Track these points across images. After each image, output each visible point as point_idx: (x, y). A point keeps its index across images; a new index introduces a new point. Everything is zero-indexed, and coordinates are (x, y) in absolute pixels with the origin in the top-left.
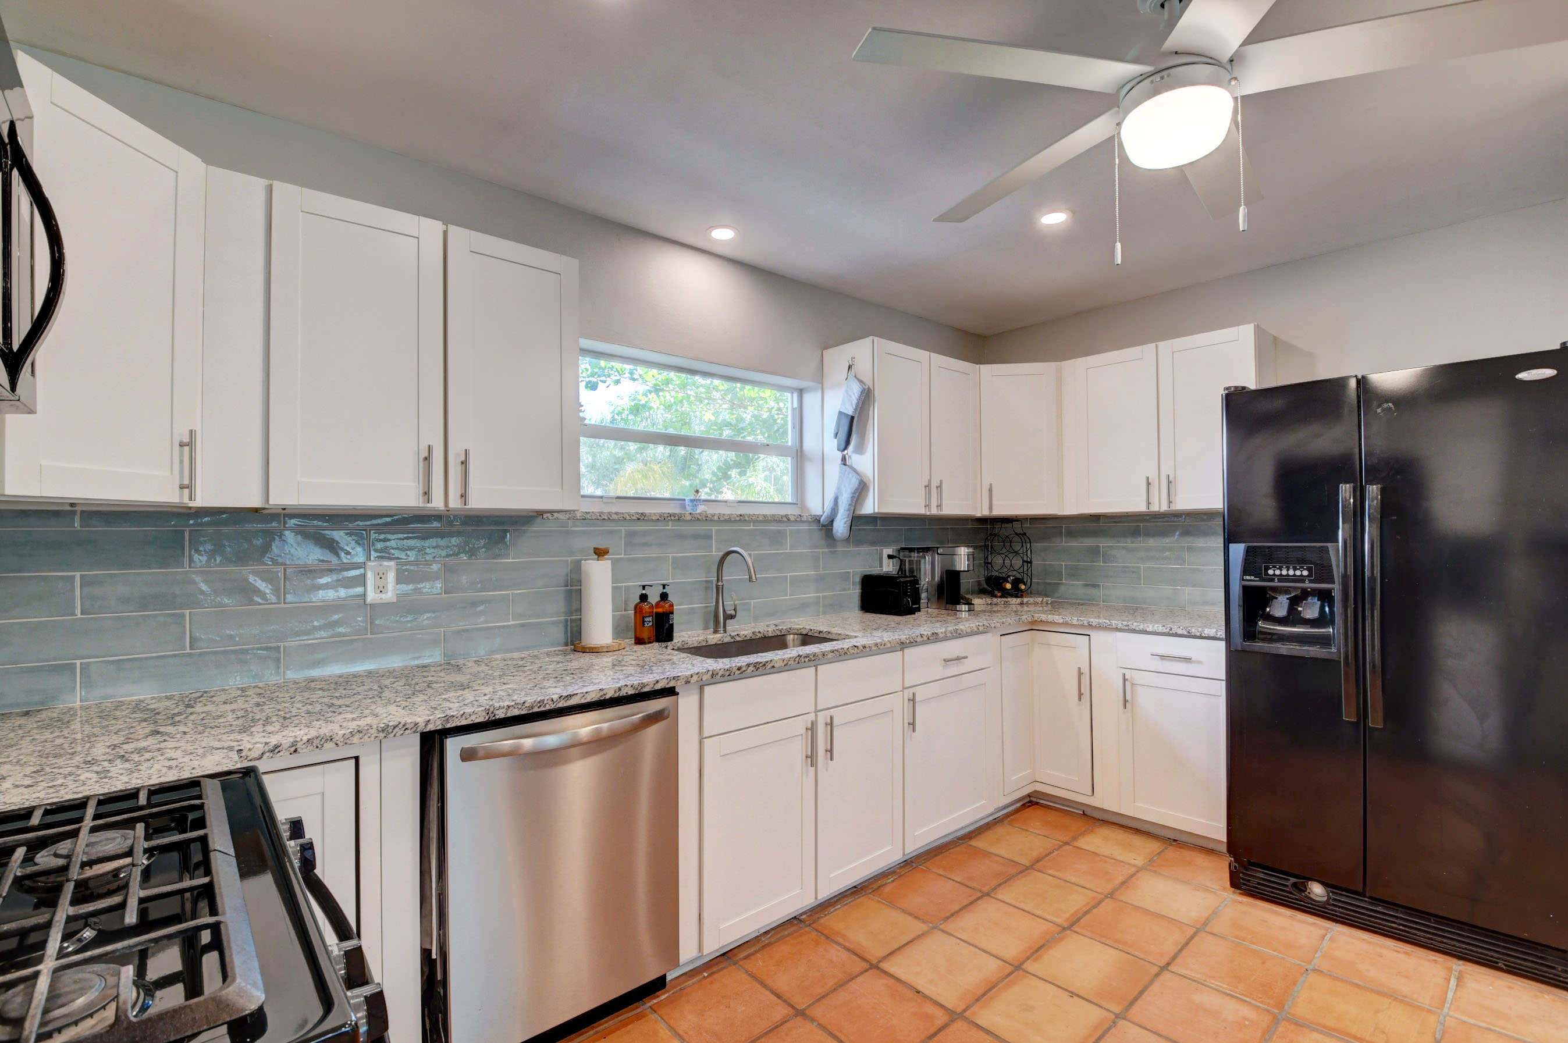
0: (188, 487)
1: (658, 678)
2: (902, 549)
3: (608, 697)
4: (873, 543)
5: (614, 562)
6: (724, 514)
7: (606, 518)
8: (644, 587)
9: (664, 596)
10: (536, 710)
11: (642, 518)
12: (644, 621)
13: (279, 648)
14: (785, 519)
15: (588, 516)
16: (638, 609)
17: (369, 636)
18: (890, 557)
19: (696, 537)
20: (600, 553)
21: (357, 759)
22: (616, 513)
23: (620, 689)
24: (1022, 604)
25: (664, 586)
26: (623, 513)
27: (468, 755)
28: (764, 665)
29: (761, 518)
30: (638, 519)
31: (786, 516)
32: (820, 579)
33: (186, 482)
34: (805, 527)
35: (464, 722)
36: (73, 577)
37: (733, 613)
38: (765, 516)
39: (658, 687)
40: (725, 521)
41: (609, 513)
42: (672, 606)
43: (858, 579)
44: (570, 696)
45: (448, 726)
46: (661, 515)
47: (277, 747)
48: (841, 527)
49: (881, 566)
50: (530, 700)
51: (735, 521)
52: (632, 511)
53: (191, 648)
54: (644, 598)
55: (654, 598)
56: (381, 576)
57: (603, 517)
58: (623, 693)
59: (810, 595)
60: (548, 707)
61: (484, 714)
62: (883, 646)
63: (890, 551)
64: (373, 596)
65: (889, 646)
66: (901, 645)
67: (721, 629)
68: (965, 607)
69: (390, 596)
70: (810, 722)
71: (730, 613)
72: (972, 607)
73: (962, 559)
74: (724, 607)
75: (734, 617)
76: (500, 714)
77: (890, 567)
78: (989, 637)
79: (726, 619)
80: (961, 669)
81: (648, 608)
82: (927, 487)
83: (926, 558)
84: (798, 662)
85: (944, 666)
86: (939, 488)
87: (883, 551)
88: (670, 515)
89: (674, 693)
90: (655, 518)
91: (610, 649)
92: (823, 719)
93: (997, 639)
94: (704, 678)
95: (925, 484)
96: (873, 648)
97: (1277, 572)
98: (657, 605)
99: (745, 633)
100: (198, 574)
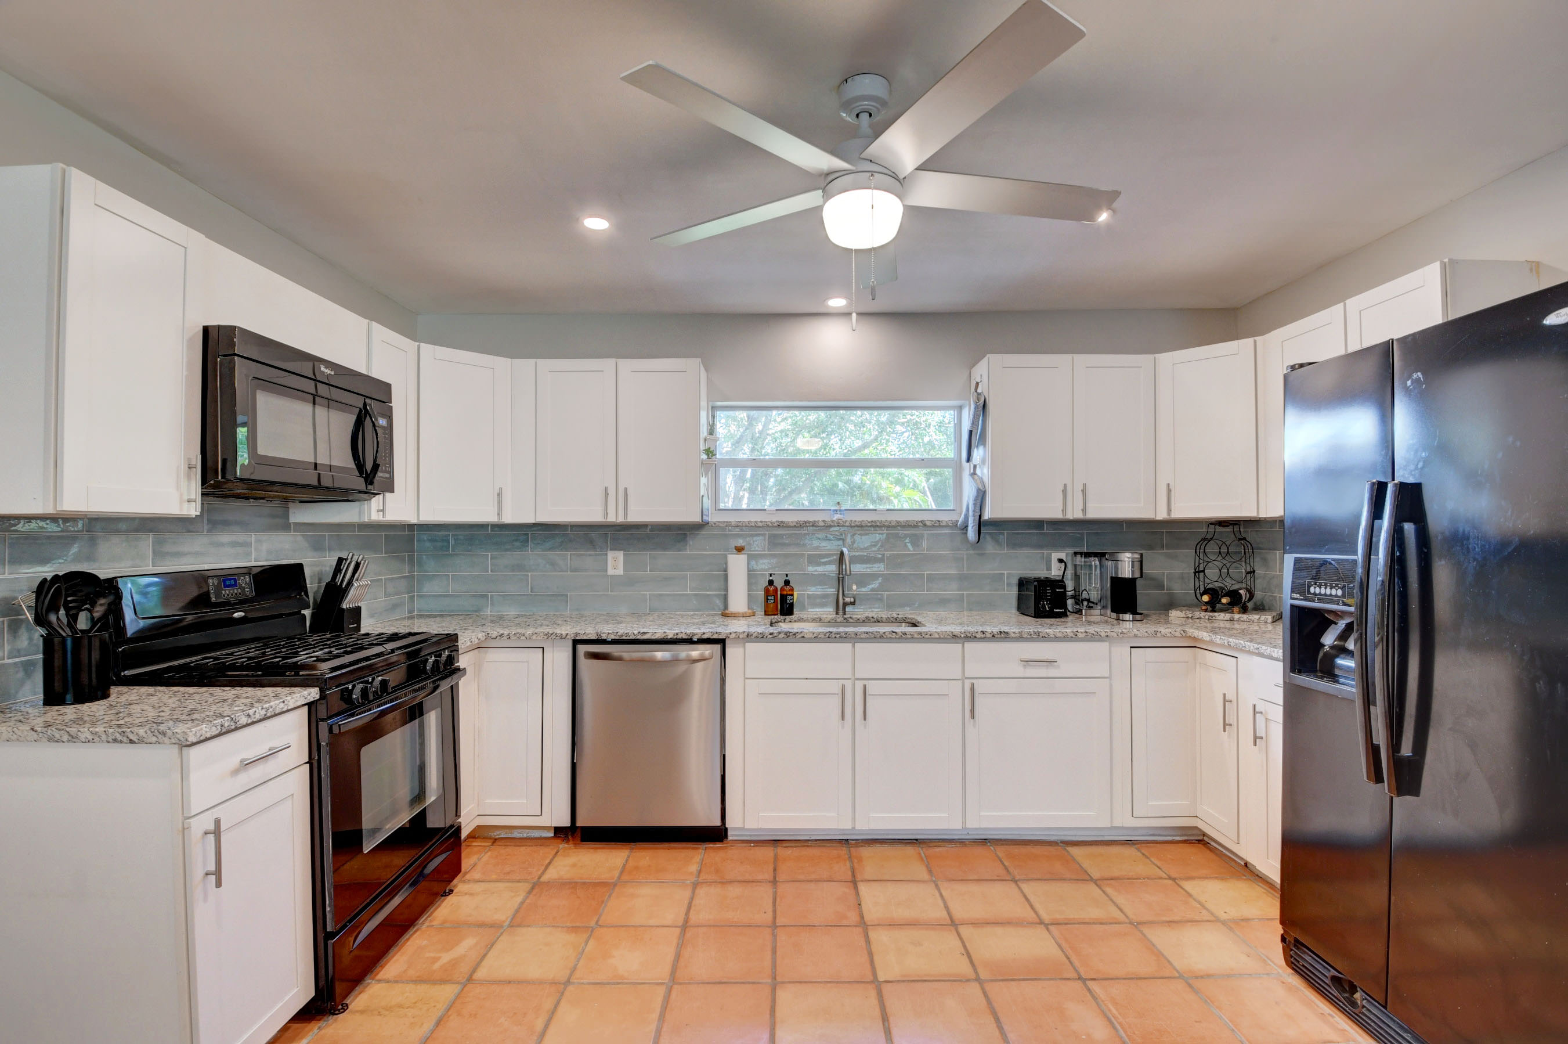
1: (705, 631)
2: (1076, 554)
3: (669, 637)
4: (1040, 546)
5: (750, 557)
6: (855, 521)
7: (753, 525)
8: (771, 575)
9: (787, 583)
10: (624, 638)
11: (781, 525)
12: (767, 599)
13: (567, 596)
14: (921, 524)
15: (740, 524)
16: (767, 591)
17: (609, 593)
18: (1061, 561)
20: (740, 550)
21: (543, 648)
22: (761, 522)
23: (677, 634)
24: (1232, 620)
25: (787, 575)
26: (766, 522)
27: (589, 656)
28: (795, 634)
29: (893, 524)
30: (779, 526)
31: (921, 522)
32: (962, 578)
34: (946, 531)
35: (585, 638)
37: (852, 600)
38: (898, 522)
39: (705, 637)
40: (856, 526)
41: (756, 522)
42: (792, 590)
43: (1015, 581)
44: (645, 633)
45: (577, 638)
47: (502, 634)
48: (972, 533)
49: (1049, 569)
50: (621, 632)
52: (775, 519)
53: (531, 592)
54: (771, 582)
55: (779, 583)
56: (615, 560)
57: (751, 525)
58: (679, 637)
60: (631, 638)
61: (595, 635)
62: (928, 636)
63: (1062, 555)
64: (611, 571)
65: (937, 636)
66: (954, 638)
67: (841, 613)
68: (1128, 617)
69: (620, 571)
70: (843, 687)
71: (848, 600)
72: (1138, 617)
73: (1126, 565)
74: (843, 595)
75: (853, 603)
76: (604, 637)
77: (1055, 572)
78: (1104, 646)
79: (845, 605)
80: (1052, 672)
81: (774, 590)
82: (1064, 492)
83: (1095, 562)
84: (829, 637)
85: (1025, 666)
86: (1084, 491)
87: (1053, 554)
88: (806, 522)
89: (722, 642)
90: (792, 525)
91: (744, 616)
92: (859, 685)
93: (1121, 651)
94: (741, 636)
95: (1062, 488)
96: (916, 636)
97: (1317, 590)
98: (782, 589)
99: (859, 617)
100: (530, 555)
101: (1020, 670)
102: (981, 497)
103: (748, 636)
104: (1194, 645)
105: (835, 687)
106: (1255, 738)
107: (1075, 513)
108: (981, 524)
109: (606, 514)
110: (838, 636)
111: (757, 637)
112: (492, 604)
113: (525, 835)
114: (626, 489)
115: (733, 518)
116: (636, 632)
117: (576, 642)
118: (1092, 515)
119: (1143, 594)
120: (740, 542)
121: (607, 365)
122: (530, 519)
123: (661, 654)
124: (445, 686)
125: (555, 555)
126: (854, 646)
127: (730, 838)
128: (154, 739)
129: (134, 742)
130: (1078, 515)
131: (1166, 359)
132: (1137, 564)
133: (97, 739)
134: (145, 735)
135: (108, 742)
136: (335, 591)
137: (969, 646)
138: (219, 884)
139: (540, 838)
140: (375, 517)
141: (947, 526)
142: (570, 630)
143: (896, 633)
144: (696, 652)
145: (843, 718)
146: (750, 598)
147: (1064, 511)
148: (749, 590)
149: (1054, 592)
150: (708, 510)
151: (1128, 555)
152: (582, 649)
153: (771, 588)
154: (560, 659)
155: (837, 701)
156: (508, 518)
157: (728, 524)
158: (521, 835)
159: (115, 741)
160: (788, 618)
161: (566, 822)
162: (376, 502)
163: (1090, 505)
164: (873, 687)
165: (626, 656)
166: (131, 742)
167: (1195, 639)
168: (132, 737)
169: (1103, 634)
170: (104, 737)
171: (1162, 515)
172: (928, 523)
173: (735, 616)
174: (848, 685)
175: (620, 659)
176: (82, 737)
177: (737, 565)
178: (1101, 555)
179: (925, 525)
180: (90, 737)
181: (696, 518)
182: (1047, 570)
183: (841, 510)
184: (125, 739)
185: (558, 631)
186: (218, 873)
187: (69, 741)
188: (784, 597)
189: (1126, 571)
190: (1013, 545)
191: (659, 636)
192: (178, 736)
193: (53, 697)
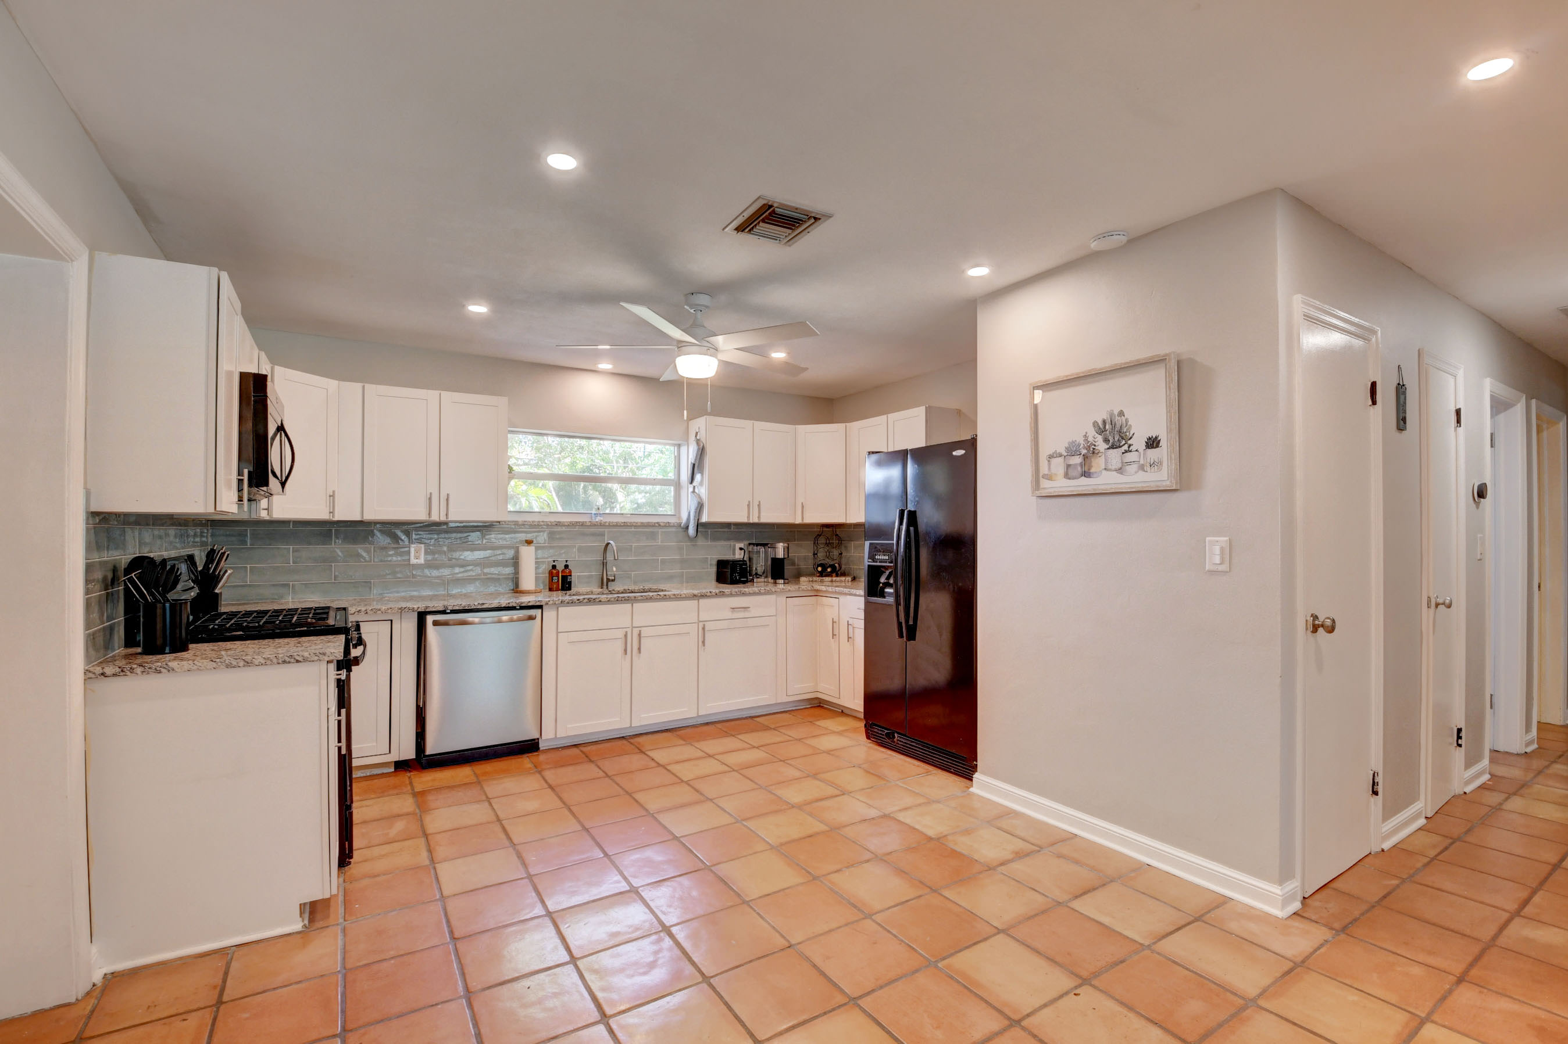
0: (332, 513)
1: (530, 600)
2: (750, 544)
3: (503, 606)
4: (729, 539)
5: (537, 548)
6: (612, 522)
8: (554, 561)
9: (566, 566)
10: (466, 608)
11: (558, 524)
12: (552, 579)
13: (371, 582)
14: (657, 525)
15: (526, 523)
16: (551, 574)
17: (411, 579)
18: (741, 549)
19: (593, 534)
20: (529, 542)
21: (391, 621)
22: (543, 522)
23: (509, 603)
24: (832, 581)
25: (567, 561)
26: (547, 522)
27: (436, 623)
29: (639, 524)
30: (556, 525)
31: (657, 523)
32: (682, 561)
33: (332, 511)
34: (674, 530)
35: (434, 610)
36: (290, 548)
37: (613, 578)
38: (642, 523)
39: (530, 604)
40: (614, 526)
41: (538, 522)
42: (570, 572)
43: (715, 562)
44: (483, 604)
45: (427, 610)
46: (570, 522)
47: (360, 610)
48: (692, 531)
49: (734, 554)
50: (464, 604)
51: (621, 526)
52: (553, 520)
53: (335, 580)
54: (554, 567)
55: (560, 567)
56: (417, 552)
57: (535, 524)
58: (511, 605)
59: (676, 570)
60: (472, 608)
61: (443, 607)
62: (679, 596)
63: (742, 545)
64: (413, 561)
65: (684, 596)
66: (695, 597)
67: (605, 587)
68: (781, 581)
69: (421, 561)
70: (626, 632)
71: (610, 578)
72: (786, 581)
73: (780, 550)
74: (607, 574)
75: (614, 580)
76: (450, 608)
77: (739, 555)
78: (773, 597)
80: (747, 615)
81: (556, 572)
82: (749, 506)
83: (762, 549)
84: (617, 600)
85: (732, 612)
86: (759, 506)
87: (737, 545)
88: (577, 522)
89: (540, 607)
90: (566, 524)
91: (535, 592)
92: (636, 632)
93: (782, 600)
94: (557, 603)
95: (747, 503)
96: (672, 597)
97: (879, 557)
98: (562, 571)
99: (619, 589)
100: (338, 548)
101: (729, 614)
102: (700, 507)
103: (562, 602)
104: (817, 593)
105: (620, 634)
106: (849, 638)
107: (754, 519)
108: (699, 525)
109: (430, 514)
110: (623, 599)
111: (568, 603)
112: (294, 592)
113: (368, 774)
116: (476, 604)
117: (421, 614)
118: (763, 520)
119: (788, 569)
120: (529, 537)
121: (432, 395)
122: (359, 518)
126: (632, 606)
127: (541, 749)
128: (317, 658)
129: (300, 662)
130: (756, 520)
131: (802, 428)
132: (786, 549)
133: (269, 662)
134: (308, 656)
135: (279, 663)
137: (702, 601)
139: (383, 774)
141: (674, 526)
142: (420, 604)
143: (660, 595)
145: (625, 654)
146: (537, 579)
147: (748, 517)
148: (536, 573)
149: (741, 568)
151: (781, 544)
152: (428, 619)
153: (555, 572)
154: (406, 629)
155: (621, 643)
156: (337, 516)
157: (515, 523)
158: (365, 775)
159: (284, 662)
160: (568, 592)
161: (411, 755)
163: (763, 514)
164: (645, 632)
166: (298, 661)
167: (817, 591)
168: (298, 658)
169: (773, 590)
170: (275, 660)
171: (798, 521)
172: (662, 524)
173: (522, 592)
174: (629, 631)
176: (256, 662)
177: (528, 556)
178: (764, 545)
179: (660, 525)
180: (263, 661)
182: (733, 555)
183: (600, 514)
184: (292, 660)
185: (405, 607)
187: (244, 666)
188: (564, 578)
189: (780, 554)
190: (715, 538)
192: (335, 655)
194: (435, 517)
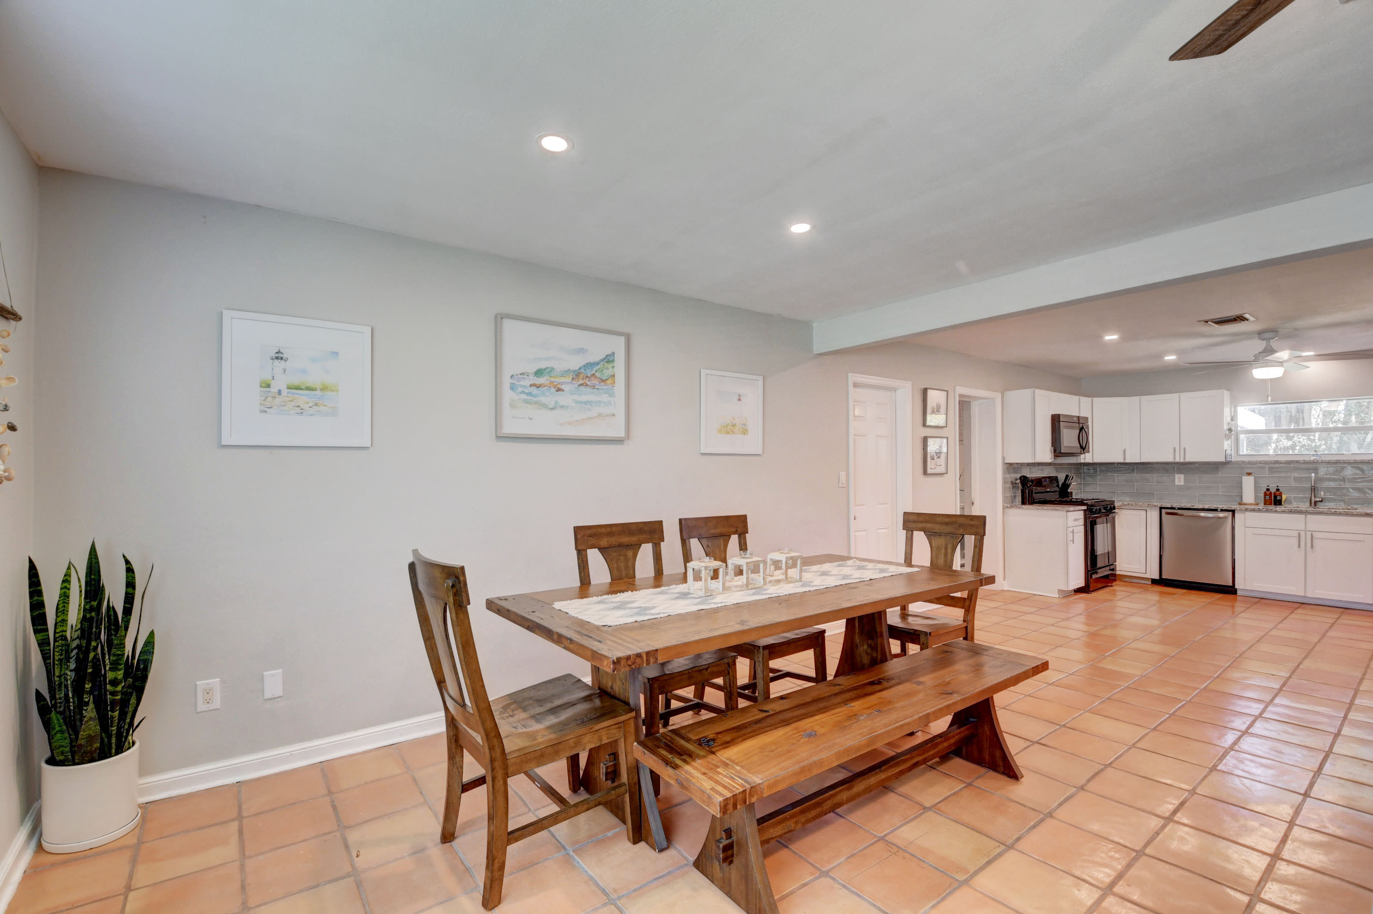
0: (1125, 459)
3: (1206, 508)
5: (1255, 477)
6: (1325, 460)
7: (1259, 462)
8: (1268, 486)
9: (1278, 490)
10: (1184, 507)
11: (1277, 462)
12: (1267, 497)
13: (1154, 493)
15: (1250, 462)
16: (1265, 494)
17: (1176, 493)
20: (1249, 474)
21: (1147, 510)
22: (1264, 461)
23: (1210, 507)
25: (1278, 487)
26: (1267, 461)
27: (1168, 513)
28: (1276, 511)
29: (1352, 461)
30: (1274, 463)
35: (1165, 507)
37: (1321, 499)
39: (1227, 510)
40: (1326, 463)
42: (1281, 493)
44: (1195, 506)
46: (1287, 461)
50: (1182, 505)
51: (1333, 463)
54: (1268, 490)
55: (1273, 490)
56: (1179, 478)
58: (1212, 508)
60: (1187, 507)
61: (1170, 506)
64: (1177, 483)
65: (1356, 514)
66: (1367, 515)
67: (1313, 505)
69: (1182, 483)
70: (1300, 534)
71: (1318, 499)
74: (1315, 497)
75: (1321, 501)
76: (1174, 506)
79: (1316, 502)
81: (1270, 493)
88: (1291, 461)
89: (1233, 512)
90: (1282, 462)
91: (1251, 504)
92: (1309, 534)
94: (1246, 510)
96: (1343, 513)
98: (1275, 493)
99: (1325, 507)
100: (1135, 476)
103: (1250, 510)
105: (1296, 534)
109: (1175, 458)
110: (1296, 511)
111: (1253, 511)
113: (1139, 581)
114: (1184, 449)
115: (1246, 459)
116: (1190, 506)
117: (1161, 508)
120: (1249, 471)
121: (1174, 396)
122: (1138, 461)
123: (1202, 514)
124: (1111, 515)
125: (1148, 476)
126: (1306, 516)
127: (1236, 592)
135: (1050, 510)
136: (1066, 486)
138: (1073, 543)
140: (1082, 461)
142: (1159, 505)
144: (1221, 515)
145: (1299, 546)
146: (1255, 496)
148: (1255, 493)
150: (1231, 455)
152: (1164, 511)
153: (1268, 492)
154: (1154, 515)
155: (1296, 540)
156: (1128, 461)
157: (1243, 462)
158: (1136, 582)
160: (1275, 505)
161: (1157, 577)
162: (1082, 456)
164: (1316, 535)
165: (1185, 514)
168: (1055, 509)
173: (1245, 504)
174: (1303, 534)
175: (1182, 515)
177: (1248, 483)
181: (1223, 460)
183: (1317, 455)
185: (1154, 504)
186: (1073, 541)
188: (1275, 497)
191: (1201, 507)
193: (1023, 503)
194: (1177, 460)
